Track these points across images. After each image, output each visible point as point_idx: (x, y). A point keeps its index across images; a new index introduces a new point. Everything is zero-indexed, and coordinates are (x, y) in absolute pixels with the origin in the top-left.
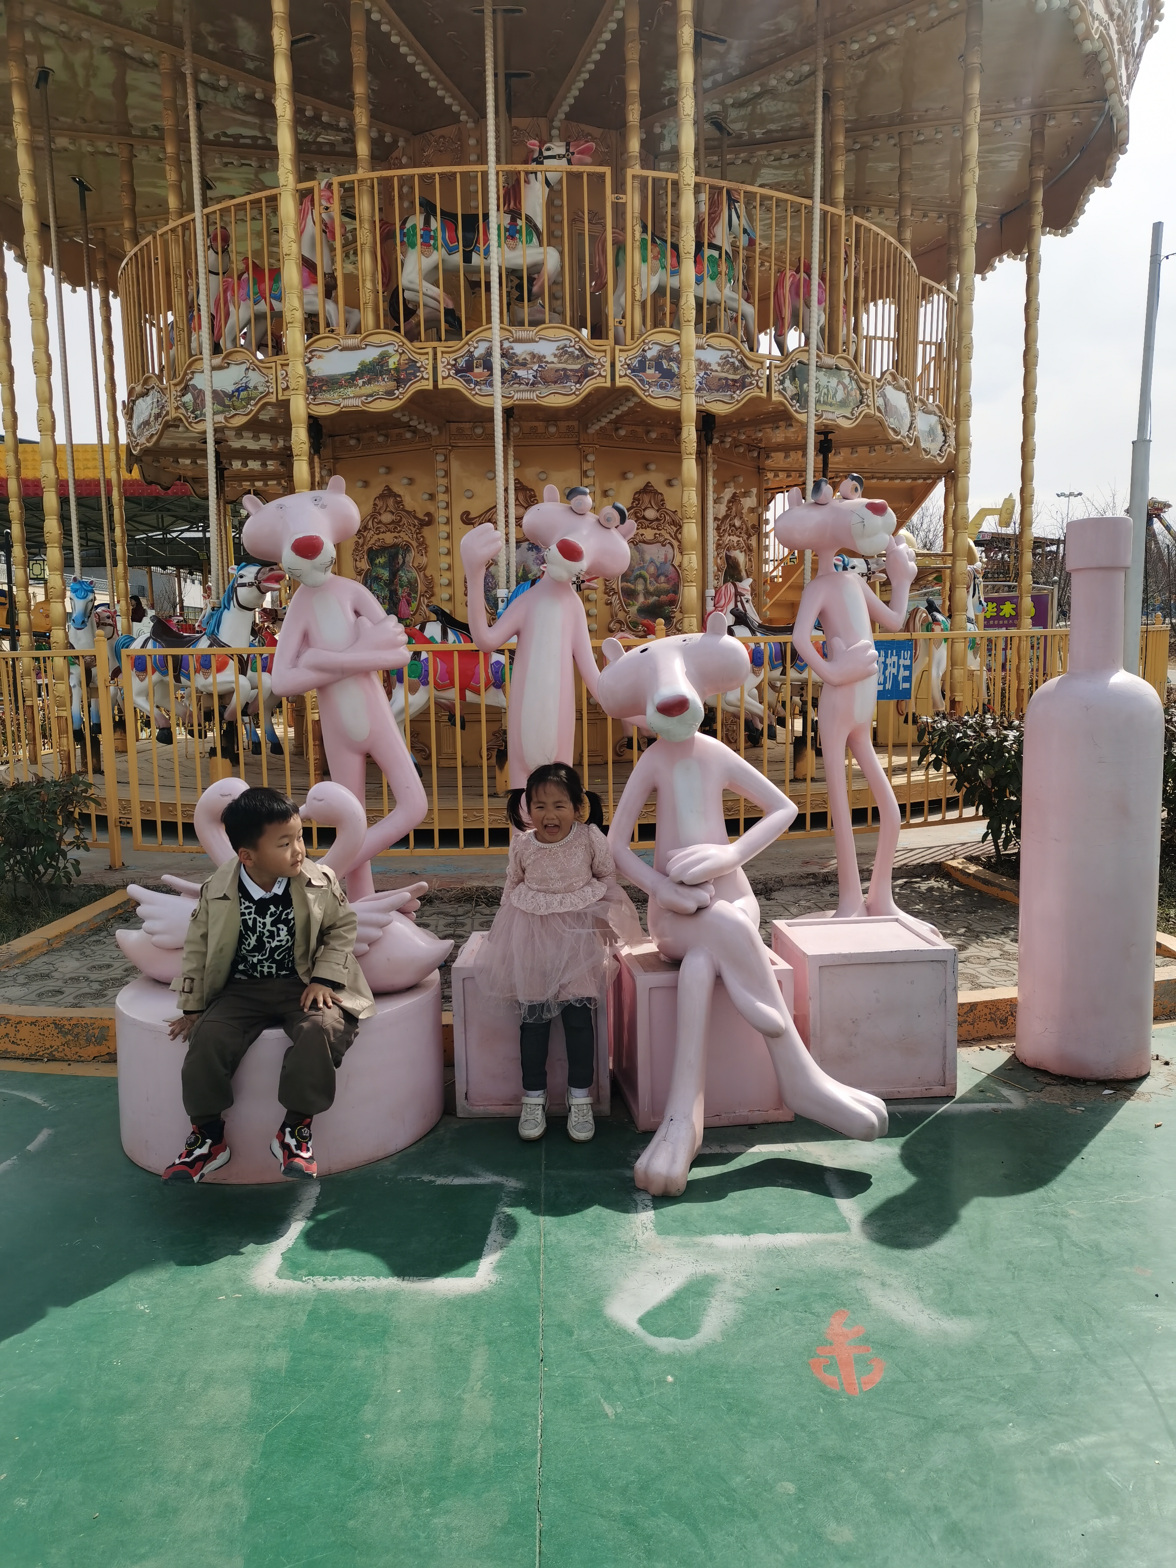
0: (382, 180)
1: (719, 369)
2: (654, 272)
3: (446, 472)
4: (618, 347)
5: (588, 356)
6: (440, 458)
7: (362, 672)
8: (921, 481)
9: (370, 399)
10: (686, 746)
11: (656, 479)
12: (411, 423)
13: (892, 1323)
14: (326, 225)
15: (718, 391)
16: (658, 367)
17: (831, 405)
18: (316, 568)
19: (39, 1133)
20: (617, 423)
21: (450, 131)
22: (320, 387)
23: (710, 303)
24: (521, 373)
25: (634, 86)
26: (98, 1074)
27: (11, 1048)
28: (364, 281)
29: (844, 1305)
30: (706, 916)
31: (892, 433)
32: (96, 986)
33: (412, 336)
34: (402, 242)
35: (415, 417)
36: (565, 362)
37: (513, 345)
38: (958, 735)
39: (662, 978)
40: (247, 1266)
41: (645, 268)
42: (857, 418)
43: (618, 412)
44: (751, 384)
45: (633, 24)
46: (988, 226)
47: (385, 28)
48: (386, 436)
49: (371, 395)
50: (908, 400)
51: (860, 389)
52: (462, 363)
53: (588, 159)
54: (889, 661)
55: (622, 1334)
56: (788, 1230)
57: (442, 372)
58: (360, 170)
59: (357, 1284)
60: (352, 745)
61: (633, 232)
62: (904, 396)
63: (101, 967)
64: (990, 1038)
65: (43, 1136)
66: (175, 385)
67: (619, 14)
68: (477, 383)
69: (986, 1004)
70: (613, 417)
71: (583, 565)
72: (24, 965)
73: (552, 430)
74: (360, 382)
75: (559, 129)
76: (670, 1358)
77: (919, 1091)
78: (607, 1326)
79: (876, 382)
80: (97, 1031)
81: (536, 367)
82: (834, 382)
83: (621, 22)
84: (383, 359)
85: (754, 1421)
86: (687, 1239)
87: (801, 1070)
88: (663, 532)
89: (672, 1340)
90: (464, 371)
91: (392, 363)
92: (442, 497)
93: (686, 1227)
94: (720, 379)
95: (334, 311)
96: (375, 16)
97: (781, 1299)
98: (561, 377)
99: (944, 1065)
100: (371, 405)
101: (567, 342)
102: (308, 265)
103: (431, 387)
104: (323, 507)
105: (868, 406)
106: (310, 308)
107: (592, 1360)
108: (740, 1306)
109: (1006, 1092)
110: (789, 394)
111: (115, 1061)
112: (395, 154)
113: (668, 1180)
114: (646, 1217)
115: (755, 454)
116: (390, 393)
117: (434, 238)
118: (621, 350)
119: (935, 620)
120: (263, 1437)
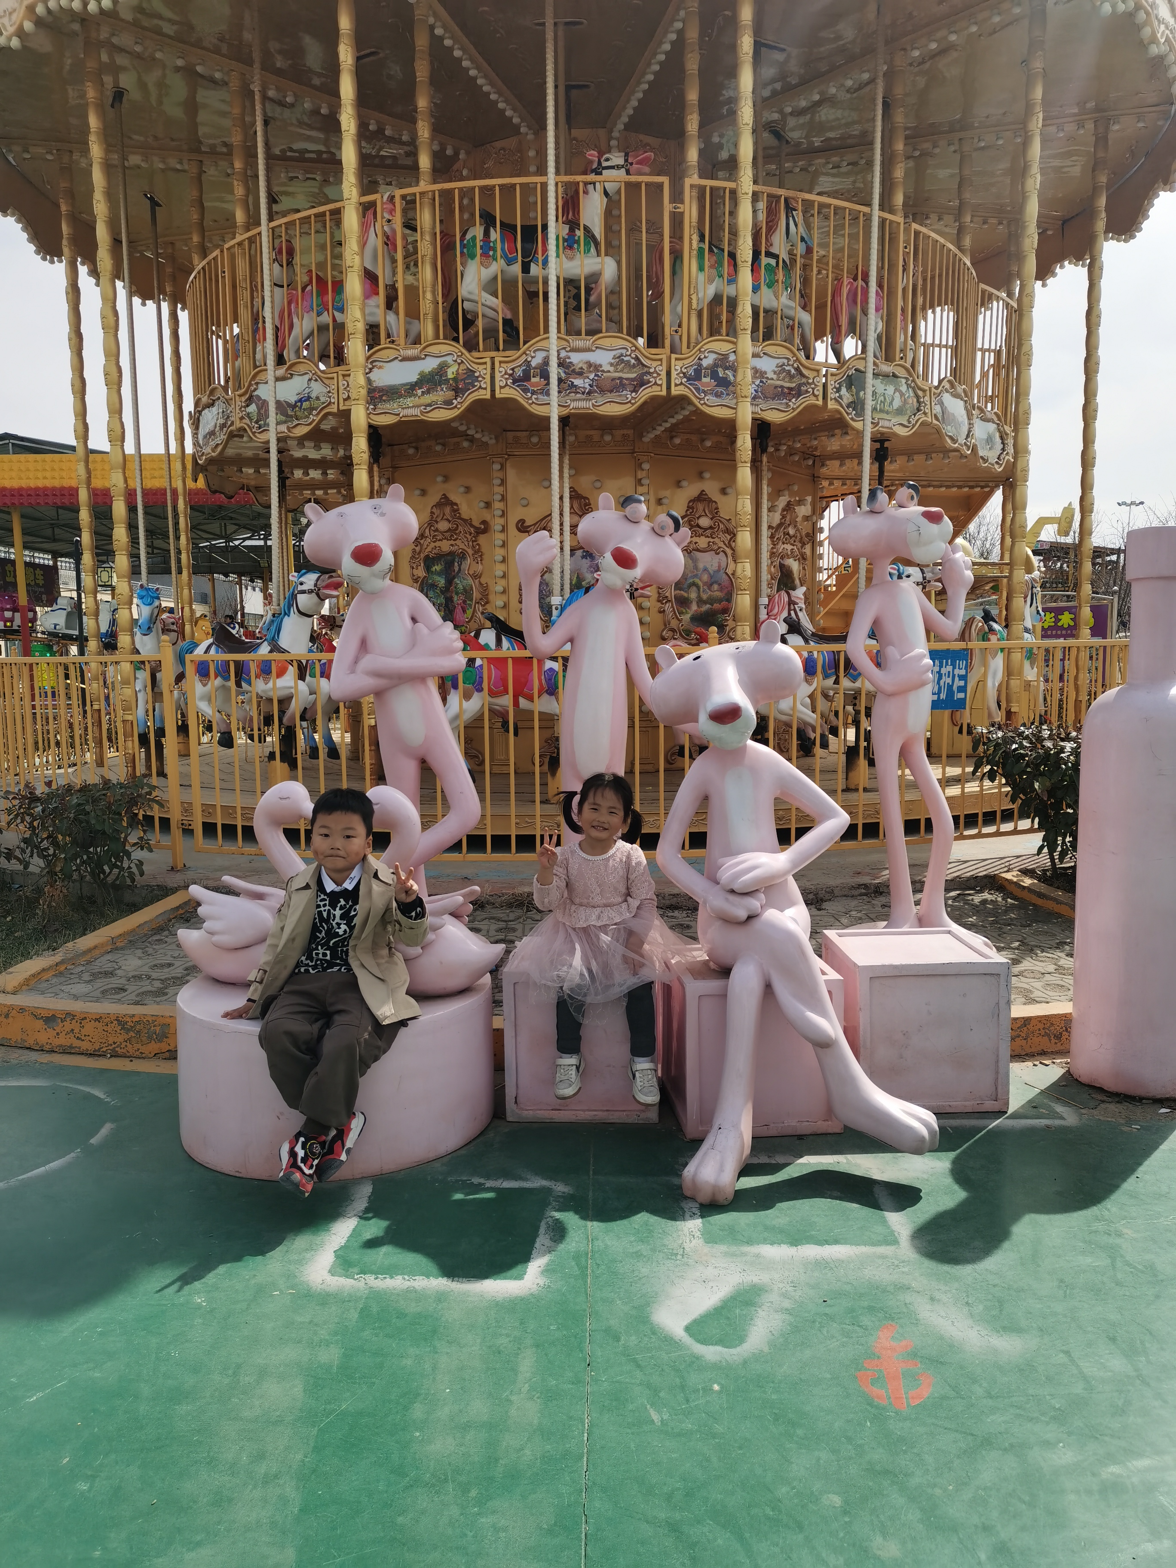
0: (443, 193)
1: (775, 377)
2: (711, 281)
3: (502, 480)
4: (674, 356)
5: (644, 365)
6: (497, 467)
7: (417, 678)
8: (978, 489)
9: (429, 409)
10: (737, 754)
11: (711, 487)
12: (470, 432)
13: (942, 1338)
14: (388, 238)
15: (773, 399)
16: (714, 375)
17: (887, 413)
18: (374, 575)
19: (101, 1126)
20: (672, 432)
21: (510, 143)
22: (381, 397)
23: (766, 311)
24: (578, 382)
25: (693, 96)
26: (158, 1070)
27: (77, 1043)
28: (424, 292)
29: (893, 1319)
30: (756, 924)
31: (949, 441)
32: (157, 984)
33: (471, 346)
34: (462, 253)
35: (472, 426)
36: (621, 371)
37: (570, 354)
38: (1014, 746)
39: (712, 985)
40: (301, 1262)
41: (702, 277)
42: (914, 426)
43: (673, 421)
44: (807, 392)
45: (693, 35)
46: (1050, 233)
47: (448, 42)
48: (444, 445)
49: (430, 405)
50: (966, 408)
51: (917, 397)
52: (519, 372)
53: (647, 169)
54: (943, 671)
55: (669, 1341)
56: (836, 1242)
57: (499, 381)
58: (422, 183)
59: (407, 1284)
60: (407, 750)
61: (691, 241)
62: (962, 403)
63: (162, 966)
64: (1043, 1053)
65: (106, 1129)
66: (240, 396)
67: (679, 25)
68: (533, 393)
69: (1040, 1019)
70: (668, 425)
71: (637, 573)
72: (89, 962)
73: (608, 438)
74: (419, 392)
75: (618, 139)
76: (716, 1367)
77: (969, 1105)
78: (654, 1333)
79: (933, 390)
80: (158, 1029)
81: (592, 376)
82: (891, 389)
83: (681, 33)
84: (443, 368)
85: (800, 1432)
86: (734, 1249)
87: (850, 1081)
88: (716, 540)
89: (719, 1348)
90: (521, 380)
91: (451, 373)
92: (498, 505)
93: (732, 1236)
94: (776, 387)
95: (394, 322)
96: (439, 31)
97: (828, 1310)
98: (617, 386)
99: (997, 1079)
100: (429, 415)
101: (624, 351)
102: (370, 277)
103: (488, 396)
104: (383, 515)
105: (925, 413)
106: (371, 319)
107: (639, 1366)
108: (787, 1317)
109: (1060, 1109)
110: (845, 402)
111: (176, 1058)
112: (455, 167)
113: (716, 1189)
114: (694, 1225)
115: (810, 462)
116: (448, 403)
117: (494, 249)
118: (676, 359)
119: (991, 630)
120: (315, 1431)
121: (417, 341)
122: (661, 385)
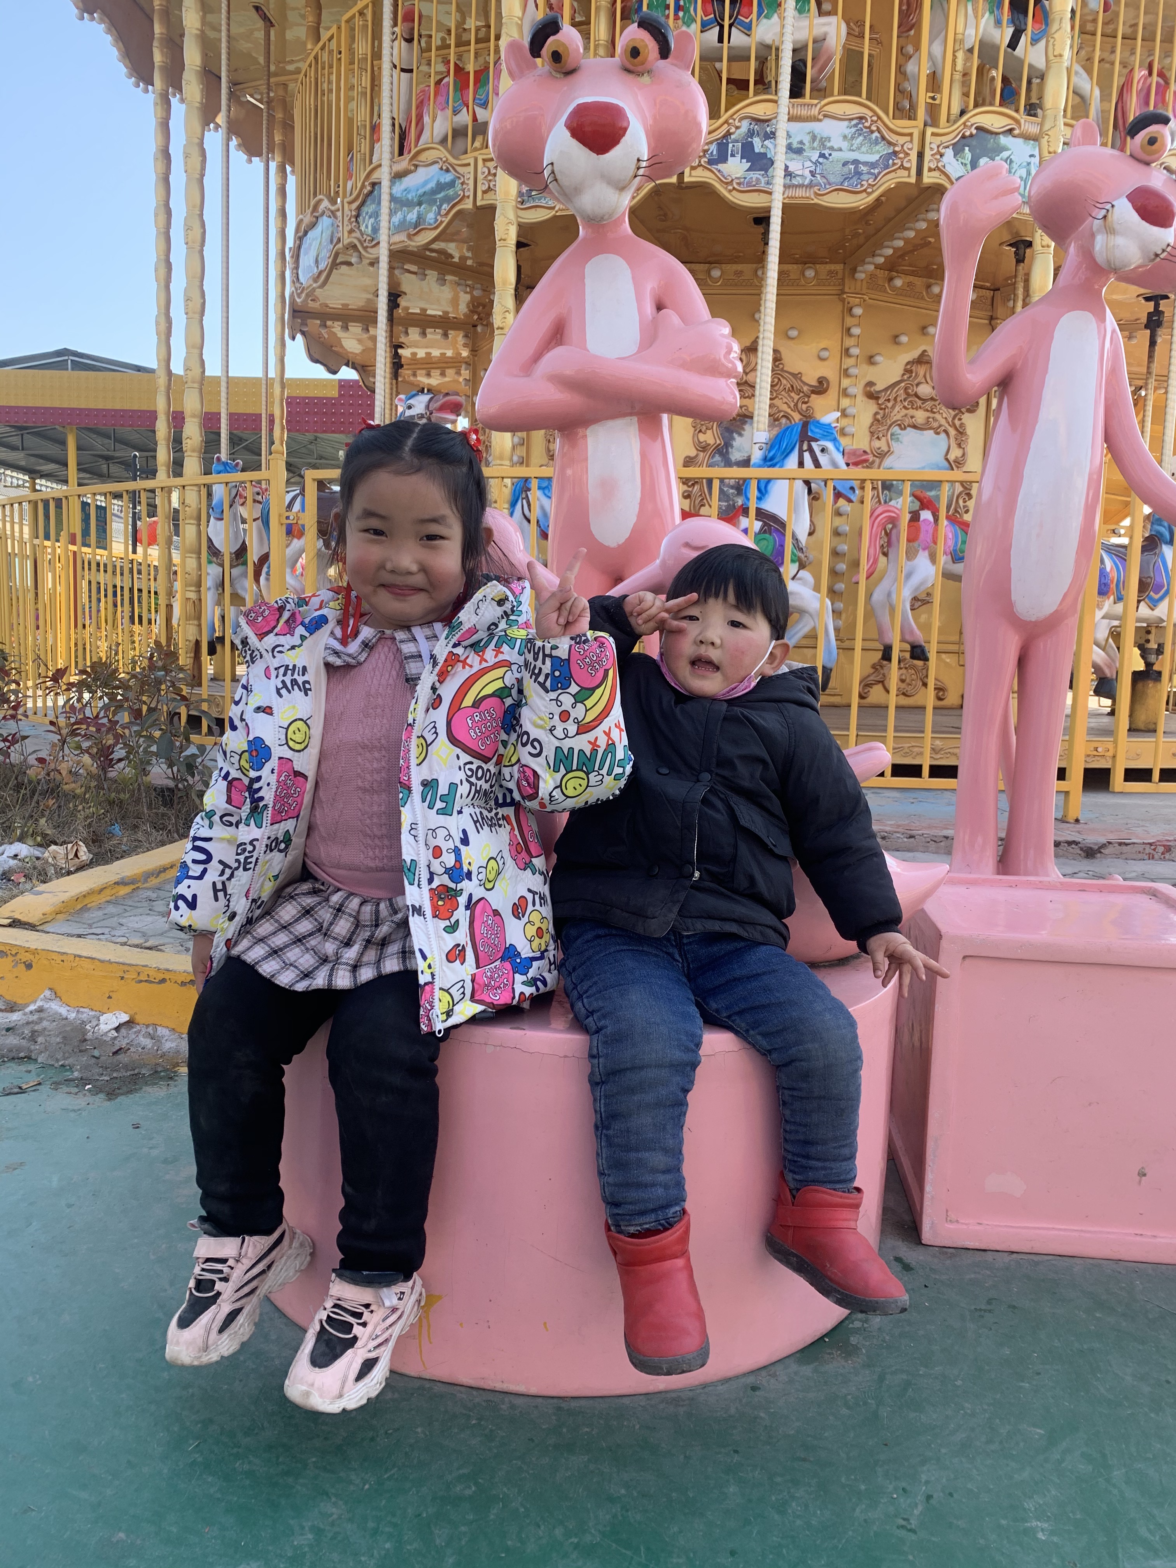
118: (933, 134)
122: (908, 169)
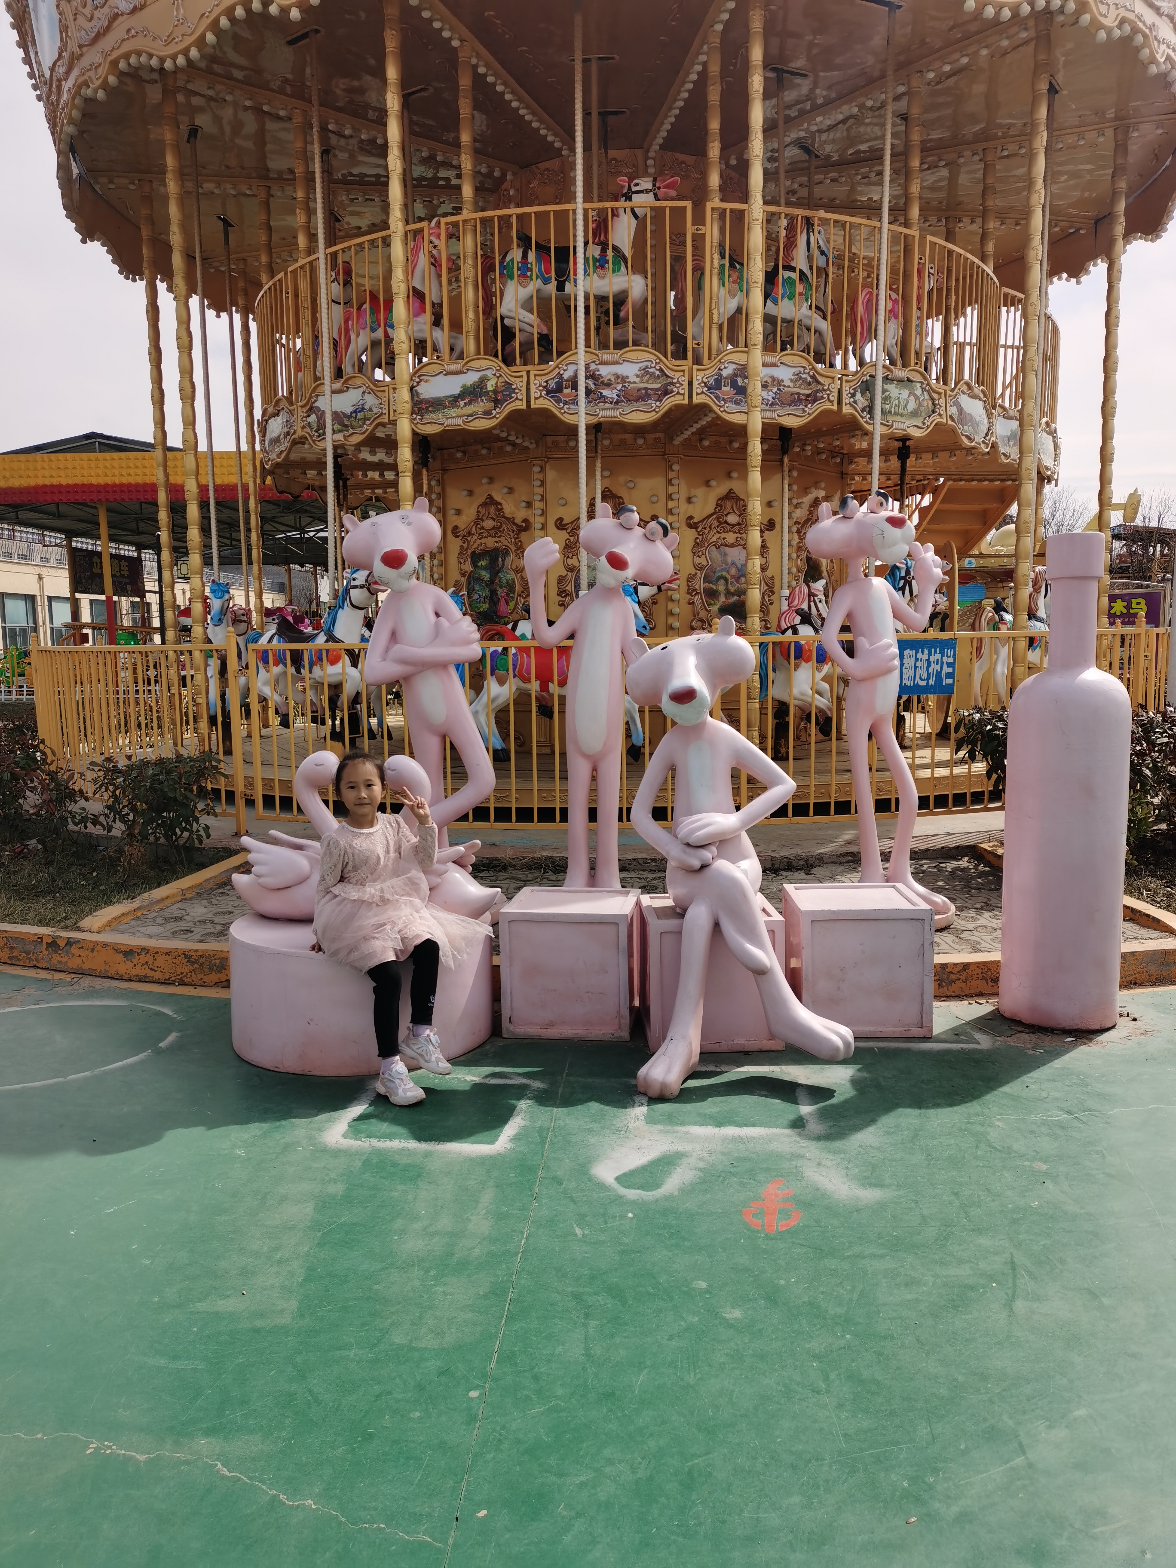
0: (484, 221)
1: (791, 384)
2: (732, 294)
3: (542, 481)
4: (695, 367)
5: (667, 376)
6: (537, 469)
7: (441, 666)
8: (1009, 483)
9: (470, 418)
10: (697, 730)
11: (735, 485)
12: (512, 438)
13: (818, 1189)
14: (435, 259)
15: (790, 405)
16: (734, 384)
17: (902, 415)
18: (402, 577)
19: (168, 1035)
20: (701, 434)
21: (554, 164)
22: (427, 408)
23: (784, 320)
24: (606, 392)
25: (714, 125)
26: (217, 996)
27: (150, 973)
28: (466, 311)
29: (782, 1176)
30: (707, 871)
31: (964, 439)
32: (219, 927)
33: (508, 360)
34: (501, 274)
35: (513, 433)
36: (647, 382)
37: (599, 367)
38: (989, 727)
39: (671, 924)
40: (320, 1130)
41: (723, 291)
42: (928, 427)
43: (698, 426)
44: (822, 398)
45: (715, 69)
47: (490, 79)
48: (489, 449)
49: (471, 415)
50: (985, 407)
51: (933, 399)
52: (552, 385)
53: (673, 193)
54: (932, 658)
55: (602, 1186)
56: (753, 1125)
57: (534, 392)
58: (465, 212)
59: (402, 1145)
60: (432, 728)
61: (712, 260)
62: (981, 403)
63: (224, 913)
64: (981, 995)
65: (172, 1037)
66: (302, 407)
67: (703, 58)
68: (566, 403)
69: (978, 965)
70: (694, 430)
71: (630, 573)
72: (162, 910)
73: (640, 441)
74: (462, 403)
75: (654, 159)
76: (634, 1203)
77: (898, 1031)
78: (590, 1181)
79: (948, 392)
80: (218, 962)
81: (619, 387)
82: (905, 393)
83: (705, 64)
84: (483, 381)
85: (687, 1244)
86: (669, 1128)
87: (782, 1002)
88: (744, 536)
89: (638, 1191)
90: (555, 391)
91: (490, 386)
92: (538, 505)
93: (670, 1120)
94: (792, 394)
95: (441, 337)
96: (482, 70)
97: (732, 1170)
98: (642, 396)
99: (922, 1010)
100: (471, 424)
101: (649, 364)
102: (418, 295)
103: (524, 407)
104: (409, 524)
105: (940, 415)
106: (420, 335)
107: (573, 1201)
108: (699, 1173)
109: (978, 1036)
110: (860, 406)
111: (228, 987)
112: (504, 187)
113: (664, 1085)
114: (639, 1111)
115: (838, 460)
116: (488, 413)
117: (531, 270)
118: (698, 370)
119: (1001, 619)
120: (319, 1234)
121: (461, 357)
122: (683, 395)
